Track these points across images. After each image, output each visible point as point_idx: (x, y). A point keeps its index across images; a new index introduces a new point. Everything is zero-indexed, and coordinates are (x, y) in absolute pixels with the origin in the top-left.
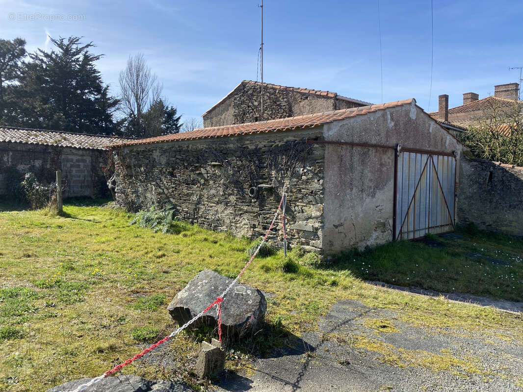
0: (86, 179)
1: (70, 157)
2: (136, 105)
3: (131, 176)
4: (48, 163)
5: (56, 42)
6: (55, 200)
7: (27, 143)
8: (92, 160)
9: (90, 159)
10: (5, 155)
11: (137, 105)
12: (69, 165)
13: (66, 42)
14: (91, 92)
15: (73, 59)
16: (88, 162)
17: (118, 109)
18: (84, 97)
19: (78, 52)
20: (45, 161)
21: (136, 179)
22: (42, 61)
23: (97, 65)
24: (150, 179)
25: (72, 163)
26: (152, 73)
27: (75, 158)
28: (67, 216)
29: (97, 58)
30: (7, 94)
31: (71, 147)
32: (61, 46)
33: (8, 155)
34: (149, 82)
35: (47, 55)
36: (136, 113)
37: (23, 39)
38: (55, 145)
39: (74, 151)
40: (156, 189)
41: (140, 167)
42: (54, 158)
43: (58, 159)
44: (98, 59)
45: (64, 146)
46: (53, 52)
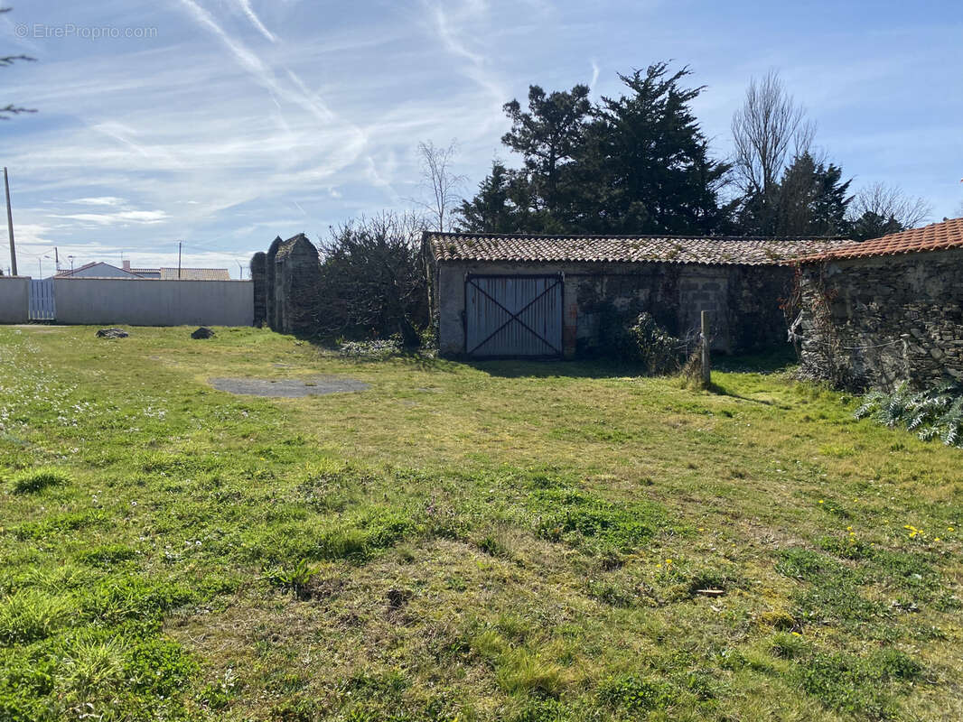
0: (719, 320)
1: (692, 281)
2: (762, 172)
3: (844, 320)
4: (660, 292)
5: (628, 81)
6: (698, 362)
7: (629, 261)
8: (730, 285)
9: (726, 283)
10: (598, 283)
11: (765, 170)
12: (690, 295)
13: (644, 77)
14: (680, 158)
15: (653, 104)
16: (722, 288)
17: (727, 182)
18: (669, 168)
19: (662, 89)
20: (654, 290)
21: (856, 324)
22: (605, 116)
23: (693, 107)
24: (896, 326)
25: (696, 292)
26: (796, 106)
27: (700, 282)
28: (720, 391)
29: (694, 94)
30: (560, 178)
31: (696, 263)
32: (634, 85)
33: (602, 282)
34: (789, 123)
35: (614, 106)
36: (762, 185)
37: (585, 85)
38: (671, 261)
39: (699, 269)
40: (909, 347)
41: (868, 300)
42: (668, 284)
43: (675, 285)
44: (696, 95)
45: (686, 262)
46: (623, 99)
